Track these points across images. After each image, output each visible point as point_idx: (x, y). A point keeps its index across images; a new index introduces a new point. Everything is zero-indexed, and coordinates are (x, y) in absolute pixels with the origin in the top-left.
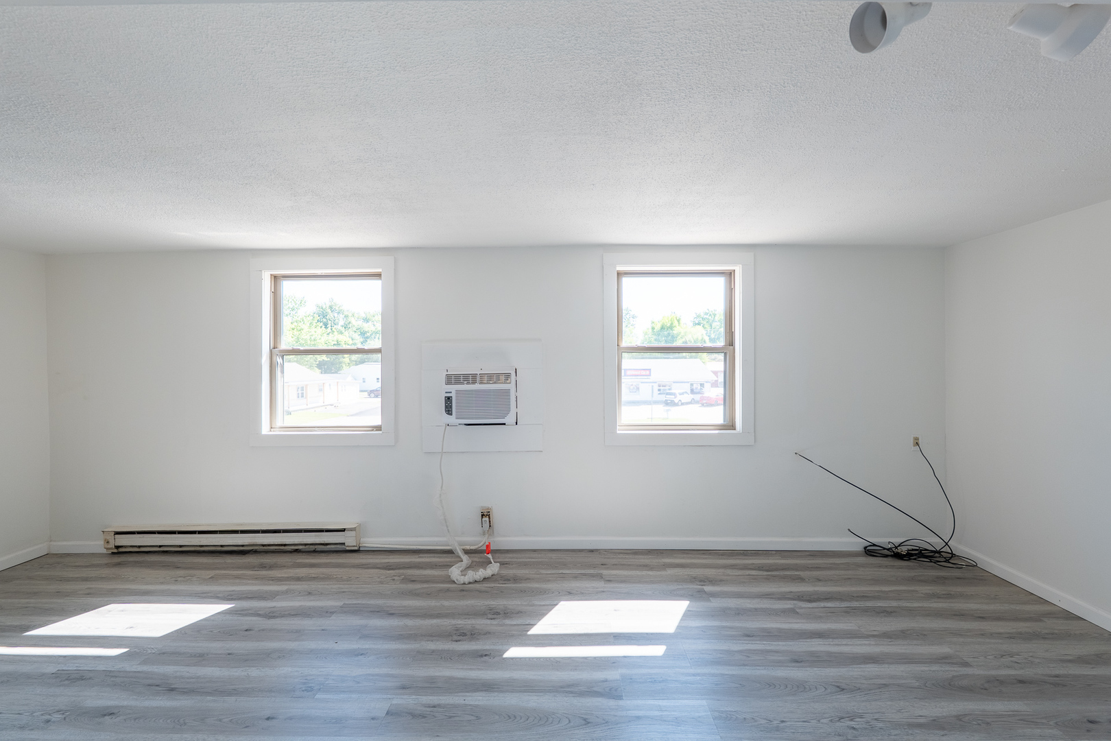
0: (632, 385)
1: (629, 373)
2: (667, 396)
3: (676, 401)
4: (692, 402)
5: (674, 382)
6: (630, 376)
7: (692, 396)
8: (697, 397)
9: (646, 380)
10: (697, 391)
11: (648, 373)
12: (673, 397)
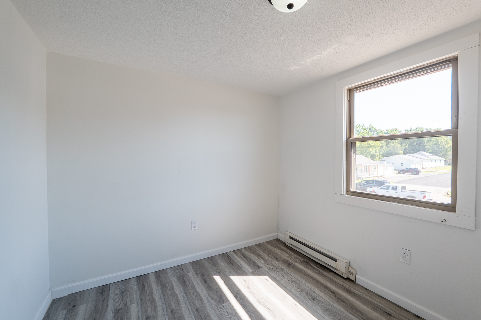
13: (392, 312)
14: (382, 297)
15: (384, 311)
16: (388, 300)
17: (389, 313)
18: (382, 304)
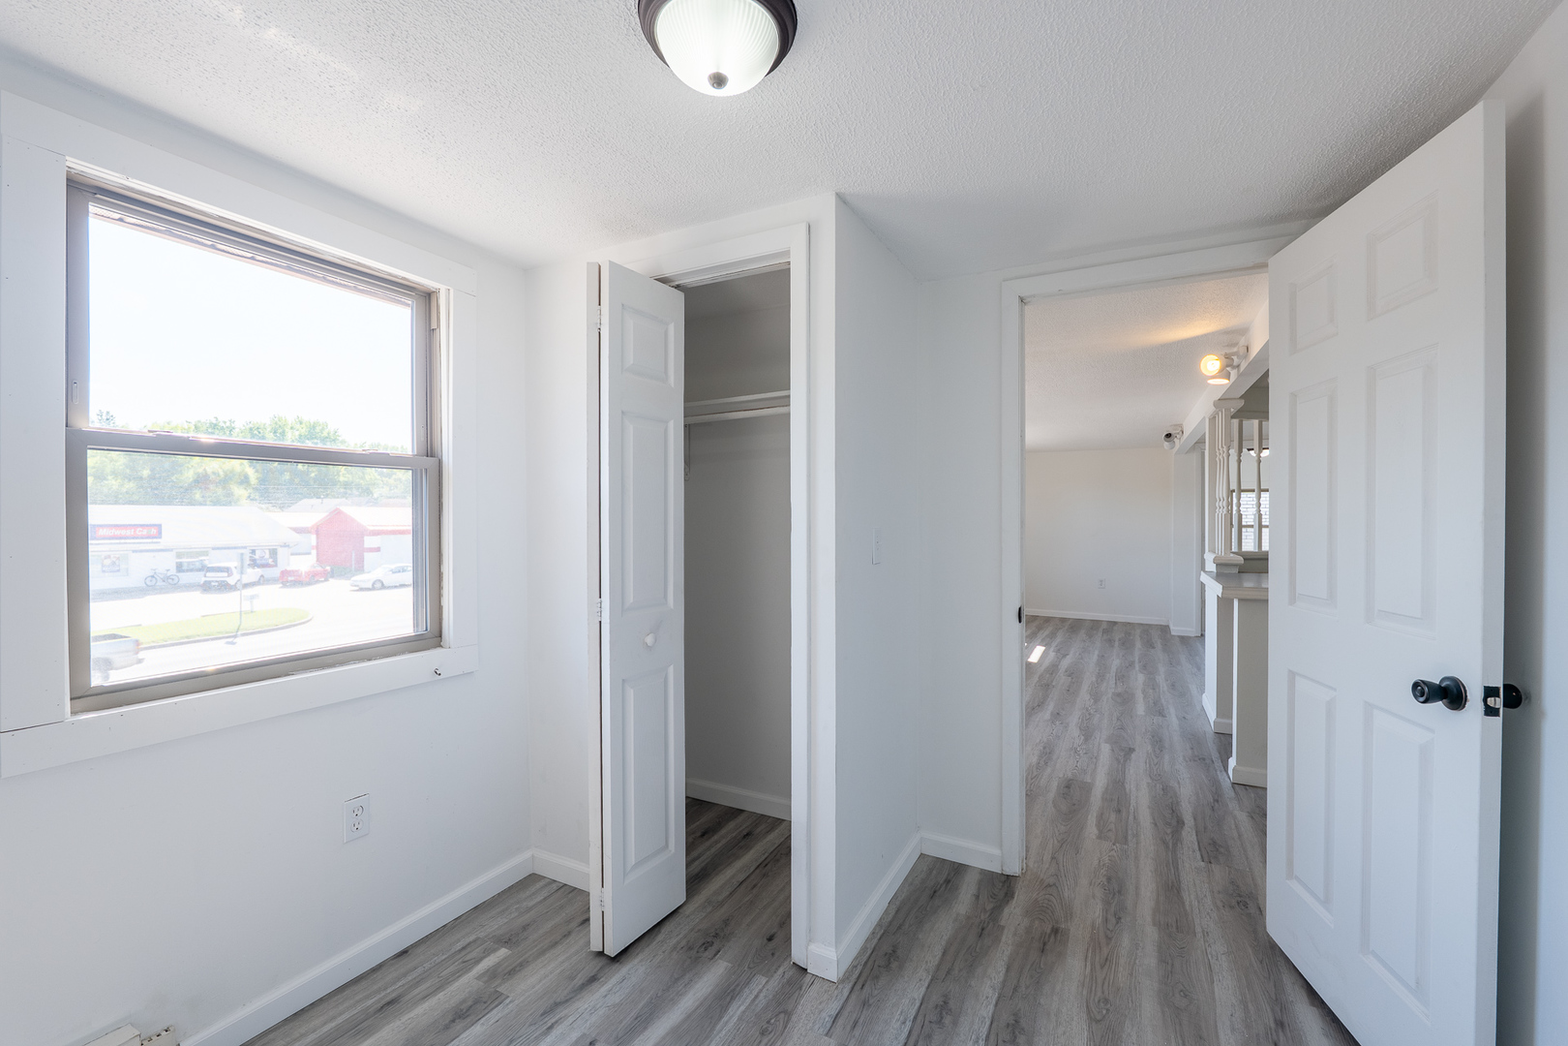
0: (109, 557)
1: (102, 532)
2: (208, 574)
3: (231, 581)
4: (262, 581)
5: (214, 549)
6: (104, 538)
7: (259, 571)
8: (269, 573)
9: (152, 547)
10: (263, 562)
11: (154, 531)
12: (226, 574)
13: (379, 996)
14: (303, 1011)
15: (375, 1013)
16: (321, 1000)
17: (383, 1002)
18: (340, 1014)
